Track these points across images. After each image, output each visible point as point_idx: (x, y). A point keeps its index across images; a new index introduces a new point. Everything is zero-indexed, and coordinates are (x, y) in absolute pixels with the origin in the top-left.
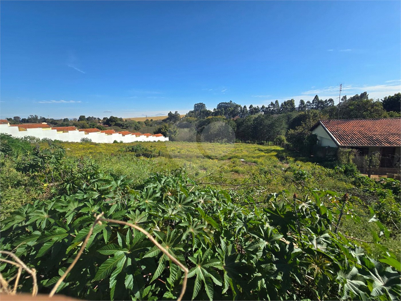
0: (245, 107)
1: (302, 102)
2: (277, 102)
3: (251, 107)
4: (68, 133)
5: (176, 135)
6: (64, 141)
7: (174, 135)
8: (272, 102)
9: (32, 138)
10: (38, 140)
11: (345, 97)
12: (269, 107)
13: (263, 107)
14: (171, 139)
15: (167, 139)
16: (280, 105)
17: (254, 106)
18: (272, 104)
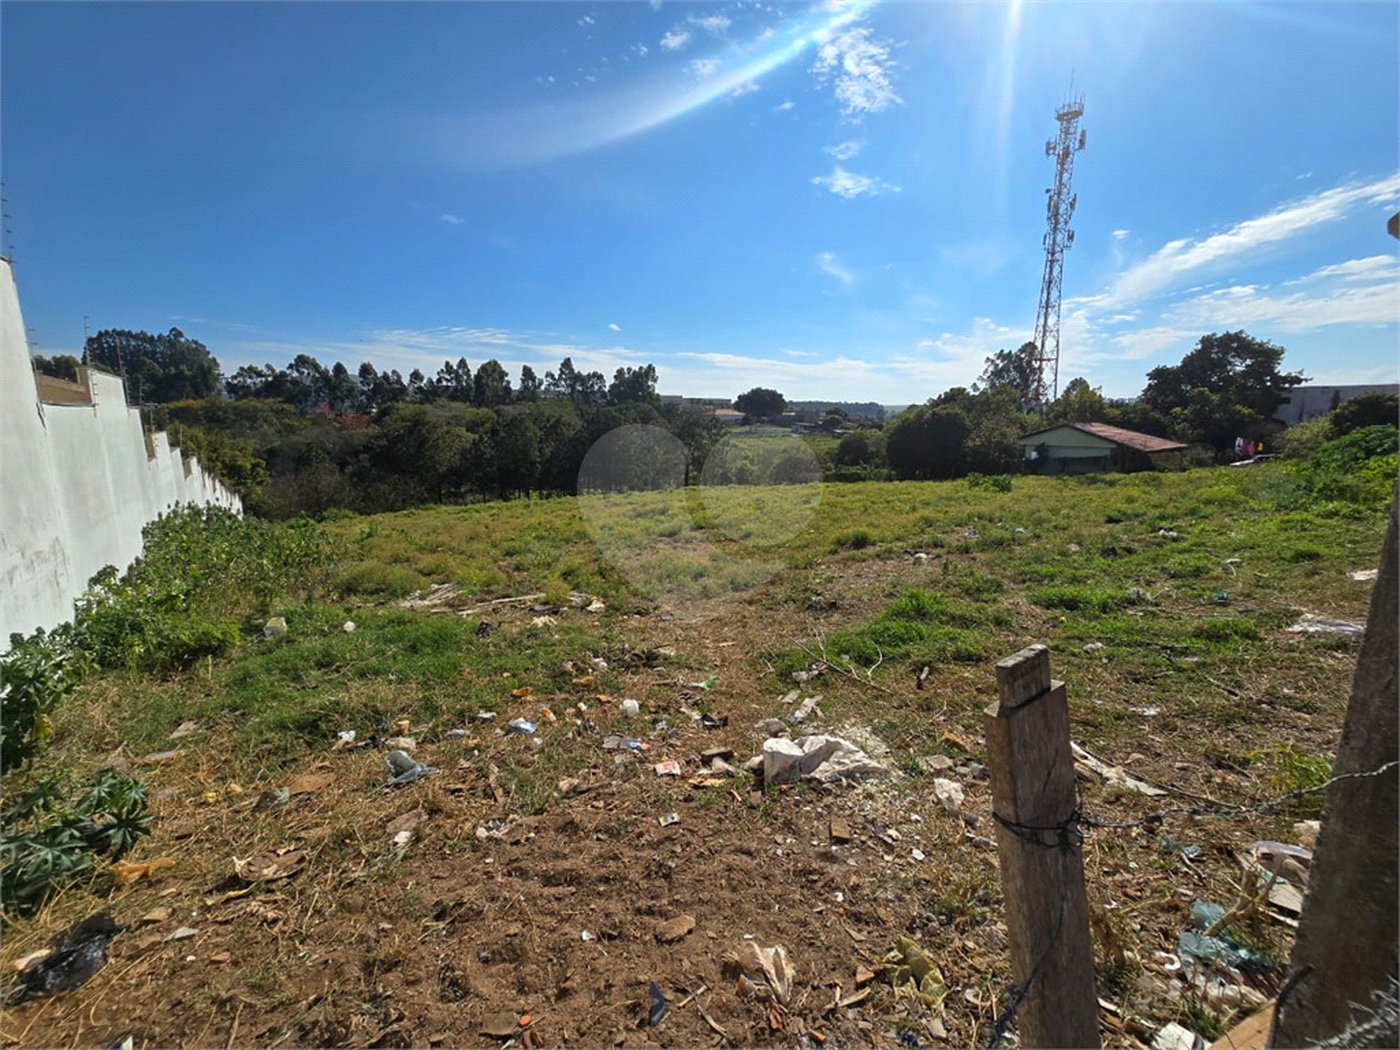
0: (339, 368)
1: (528, 373)
2: (462, 363)
3: (366, 370)
11: (620, 372)
13: (416, 376)
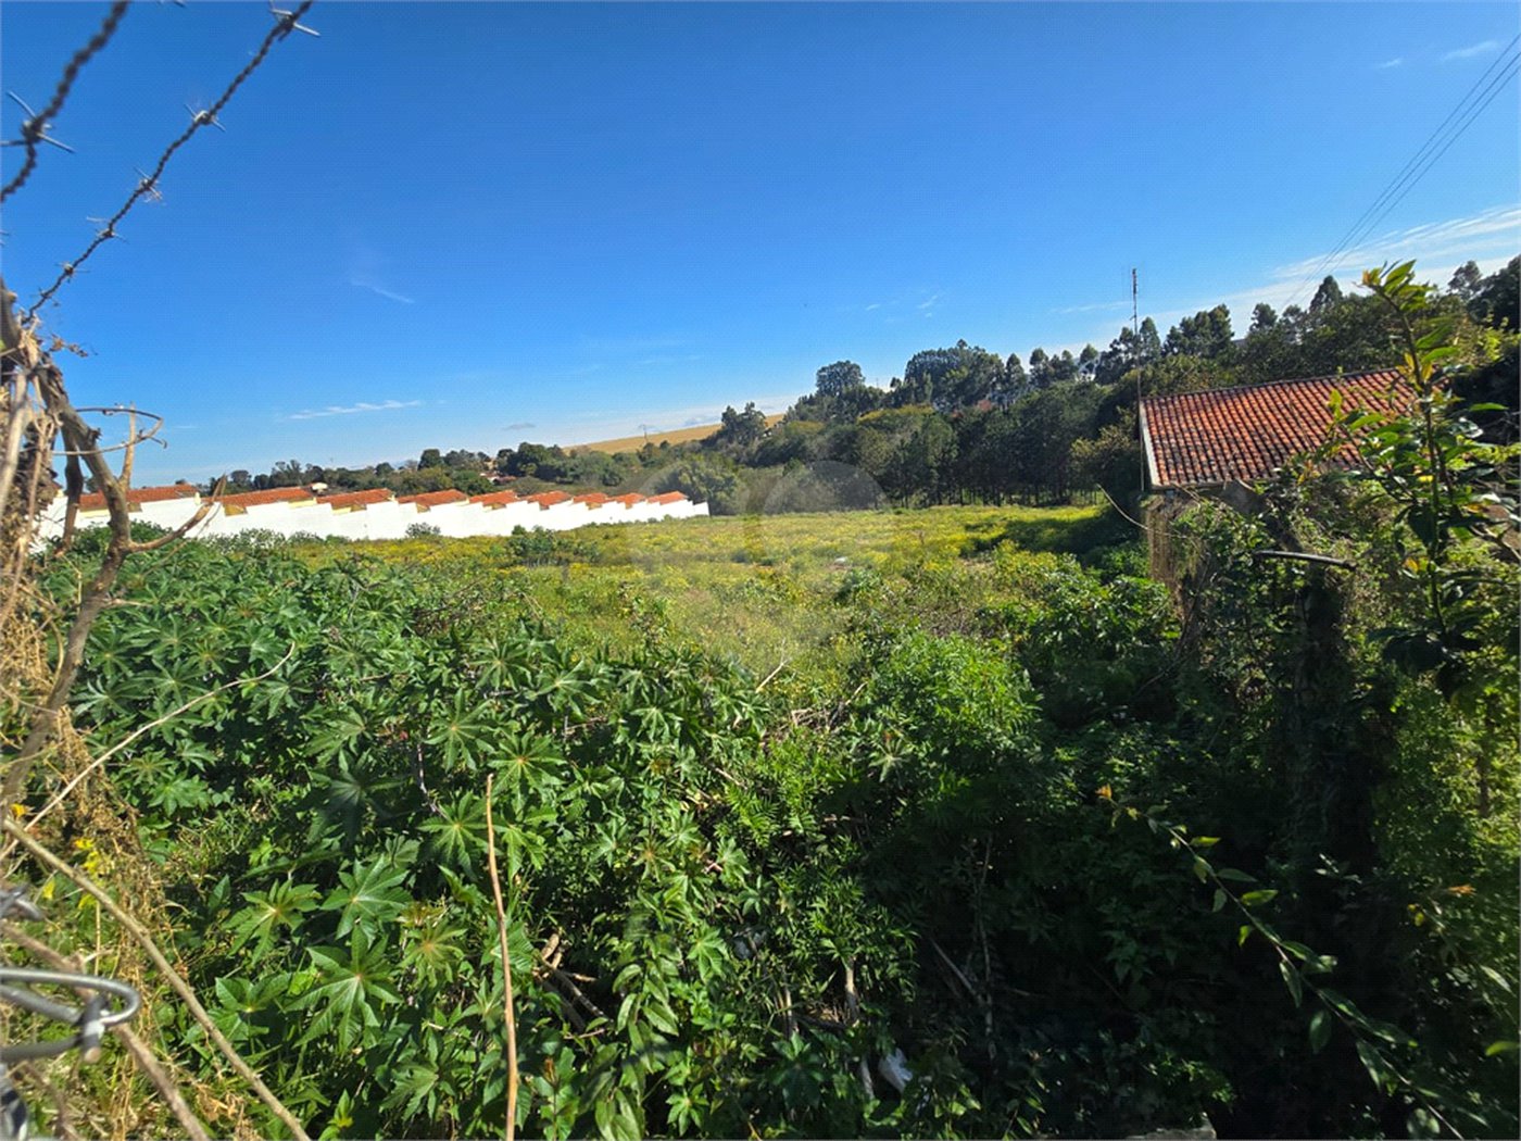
0: (1013, 360)
1: (1264, 314)
2: (1147, 326)
3: (1036, 357)
4: (363, 512)
5: (733, 494)
6: (354, 540)
7: (729, 494)
8: (1125, 330)
9: (263, 536)
10: (280, 540)
12: (1116, 351)
13: (1088, 354)
14: (717, 509)
15: (703, 509)
16: (1163, 337)
17: (1051, 353)
18: (1127, 336)
